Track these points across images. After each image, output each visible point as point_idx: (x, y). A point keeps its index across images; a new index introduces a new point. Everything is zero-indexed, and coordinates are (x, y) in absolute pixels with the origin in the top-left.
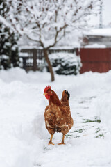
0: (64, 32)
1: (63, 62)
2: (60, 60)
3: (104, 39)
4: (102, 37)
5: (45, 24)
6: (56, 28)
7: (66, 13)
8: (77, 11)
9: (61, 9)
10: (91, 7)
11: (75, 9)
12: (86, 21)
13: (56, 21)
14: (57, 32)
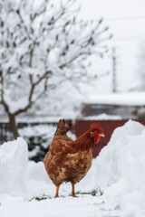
0: (46, 87)
1: (45, 141)
2: (40, 138)
3: (119, 110)
4: (116, 107)
5: (10, 68)
6: (31, 77)
7: (48, 51)
8: (67, 48)
9: (38, 44)
11: (63, 44)
13: (30, 65)
14: (33, 86)
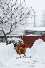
4: (35, 32)
6: (11, 24)
7: (16, 16)
9: (14, 14)
10: (29, 14)
11: (21, 14)
12: (26, 21)
13: (11, 20)
14: (12, 26)
